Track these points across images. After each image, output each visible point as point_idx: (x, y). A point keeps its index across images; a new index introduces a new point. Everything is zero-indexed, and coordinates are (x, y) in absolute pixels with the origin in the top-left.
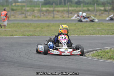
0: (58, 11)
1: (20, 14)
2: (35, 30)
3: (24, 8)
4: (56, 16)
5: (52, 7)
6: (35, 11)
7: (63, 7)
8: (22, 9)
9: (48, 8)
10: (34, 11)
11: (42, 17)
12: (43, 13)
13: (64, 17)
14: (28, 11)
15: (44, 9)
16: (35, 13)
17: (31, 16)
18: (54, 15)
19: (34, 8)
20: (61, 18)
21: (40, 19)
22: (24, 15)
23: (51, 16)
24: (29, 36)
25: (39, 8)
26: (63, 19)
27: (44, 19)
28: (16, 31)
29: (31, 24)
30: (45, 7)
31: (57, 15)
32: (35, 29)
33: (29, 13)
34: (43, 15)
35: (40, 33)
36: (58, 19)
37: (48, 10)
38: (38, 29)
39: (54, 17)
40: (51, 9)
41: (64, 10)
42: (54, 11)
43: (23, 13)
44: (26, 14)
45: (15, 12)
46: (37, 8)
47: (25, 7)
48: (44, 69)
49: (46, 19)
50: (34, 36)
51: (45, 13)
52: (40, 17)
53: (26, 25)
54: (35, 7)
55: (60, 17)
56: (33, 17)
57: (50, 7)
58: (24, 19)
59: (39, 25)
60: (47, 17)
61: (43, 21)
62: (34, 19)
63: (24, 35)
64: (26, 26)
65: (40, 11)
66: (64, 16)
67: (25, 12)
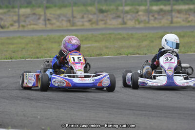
0: (179, 12)
1: (114, 18)
2: (139, 46)
3: (120, 8)
4: (175, 20)
5: (169, 4)
6: (140, 13)
7: (188, 4)
8: (117, 9)
9: (162, 7)
10: (137, 12)
11: (152, 22)
12: (153, 16)
13: (189, 22)
14: (127, 12)
15: (155, 8)
16: (139, 15)
17: (134, 21)
18: (172, 18)
19: (137, 7)
20: (184, 24)
21: (148, 25)
22: (120, 20)
23: (167, 19)
24: (129, 55)
25: (147, 7)
26: (188, 24)
27: (155, 25)
28: (107, 48)
29: (132, 34)
30: (157, 5)
31: (177, 17)
32: (140, 42)
33: (129, 17)
34: (152, 18)
35: (148, 50)
36: (178, 25)
37: (161, 10)
38: (145, 43)
39: (172, 22)
40: (168, 8)
41: (190, 10)
42: (172, 11)
43: (119, 17)
44: (123, 18)
45: (105, 14)
46: (143, 8)
47: (122, 6)
48: (153, 112)
49: (159, 25)
50: (137, 55)
51: (156, 16)
52: (148, 23)
53: (124, 37)
54: (139, 5)
55: (183, 21)
56: (137, 22)
57: (165, 5)
58: (120, 26)
59: (146, 36)
60: (160, 23)
61: (153, 28)
62: (138, 26)
63: (120, 54)
64: (124, 39)
65: (148, 12)
66: (190, 19)
67: (122, 15)
